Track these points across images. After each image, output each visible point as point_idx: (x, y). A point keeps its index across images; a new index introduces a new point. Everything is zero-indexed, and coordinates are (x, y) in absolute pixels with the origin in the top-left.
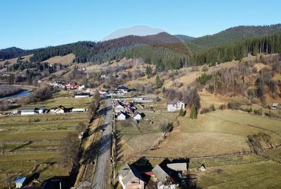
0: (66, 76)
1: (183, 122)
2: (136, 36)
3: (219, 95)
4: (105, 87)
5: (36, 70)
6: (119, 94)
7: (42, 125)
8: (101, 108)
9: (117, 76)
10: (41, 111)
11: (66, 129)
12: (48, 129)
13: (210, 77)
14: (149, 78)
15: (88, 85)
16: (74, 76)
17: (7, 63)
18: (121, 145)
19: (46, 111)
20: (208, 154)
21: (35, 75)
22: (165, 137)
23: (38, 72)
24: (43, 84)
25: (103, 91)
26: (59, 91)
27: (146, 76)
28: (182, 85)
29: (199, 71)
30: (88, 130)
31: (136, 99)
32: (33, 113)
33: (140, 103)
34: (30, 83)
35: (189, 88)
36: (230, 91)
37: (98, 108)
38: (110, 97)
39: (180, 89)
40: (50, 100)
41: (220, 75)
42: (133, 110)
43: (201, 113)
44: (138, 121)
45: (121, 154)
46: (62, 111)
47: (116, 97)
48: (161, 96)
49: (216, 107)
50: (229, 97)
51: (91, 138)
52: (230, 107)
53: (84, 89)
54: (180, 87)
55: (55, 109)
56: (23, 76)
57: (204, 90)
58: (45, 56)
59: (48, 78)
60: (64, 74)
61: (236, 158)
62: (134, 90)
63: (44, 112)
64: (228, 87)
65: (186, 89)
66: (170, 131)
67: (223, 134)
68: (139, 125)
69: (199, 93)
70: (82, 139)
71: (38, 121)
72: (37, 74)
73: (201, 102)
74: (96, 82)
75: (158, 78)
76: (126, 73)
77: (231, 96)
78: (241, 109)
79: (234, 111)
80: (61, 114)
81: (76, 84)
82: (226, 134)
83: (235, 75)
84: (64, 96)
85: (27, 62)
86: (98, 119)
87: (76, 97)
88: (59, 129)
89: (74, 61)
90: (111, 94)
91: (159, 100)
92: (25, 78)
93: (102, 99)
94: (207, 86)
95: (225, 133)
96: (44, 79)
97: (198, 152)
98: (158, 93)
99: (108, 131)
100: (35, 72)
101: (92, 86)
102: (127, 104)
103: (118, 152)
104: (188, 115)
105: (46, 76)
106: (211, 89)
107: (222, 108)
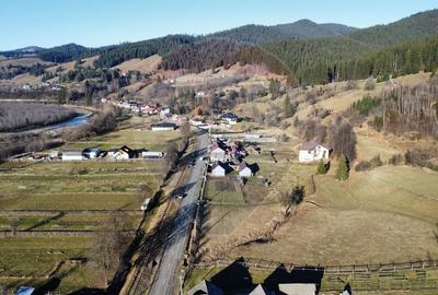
0: (144, 91)
1: (323, 186)
2: (259, 27)
3: (391, 135)
4: (200, 113)
5: (101, 82)
6: (222, 127)
7: (89, 179)
8: (189, 151)
9: (222, 95)
10: (92, 155)
11: (123, 190)
12: (97, 189)
13: (376, 102)
14: (273, 99)
15: (176, 108)
16: (156, 92)
17: (60, 70)
18: (208, 229)
19: (102, 153)
20: (361, 259)
21: (98, 89)
22: (288, 214)
23: (104, 84)
24: (107, 105)
25: (197, 120)
26: (130, 117)
27: (270, 96)
28: (327, 113)
29: (359, 89)
30: (159, 194)
31: (249, 137)
32: (80, 158)
33: (255, 144)
34: (89, 103)
35: (339, 119)
36: (412, 128)
37: (184, 152)
38: (207, 131)
39: (324, 122)
40: (112, 134)
41: (396, 99)
42: (240, 158)
43: (358, 169)
44: (245, 180)
45: (204, 248)
46: (125, 156)
47: (217, 132)
48: (290, 132)
49: (382, 160)
50: (408, 140)
51: (161, 209)
52: (409, 159)
53: (168, 116)
54: (324, 117)
55: (116, 151)
56: (80, 91)
57: (365, 124)
58: (117, 58)
59: (116, 95)
60: (141, 88)
61: (412, 274)
62: (248, 119)
63: (98, 155)
64: (408, 120)
65: (334, 123)
66: (298, 202)
67: (391, 216)
68: (246, 188)
69: (356, 130)
70: (146, 211)
71: (85, 172)
72: (102, 89)
73: (357, 147)
74: (188, 104)
75: (288, 100)
76: (238, 90)
77: (413, 139)
78: (431, 167)
79: (417, 168)
80: (124, 161)
81: (158, 105)
82: (399, 218)
83: (422, 100)
84: (137, 126)
85: (89, 68)
86: (180, 173)
87: (154, 129)
88: (113, 189)
89: (159, 68)
90: (209, 127)
91: (286, 139)
92: (83, 95)
93: (195, 133)
94: (371, 118)
95: (396, 214)
96: (111, 96)
97: (343, 255)
98: (287, 126)
99: (192, 197)
100: (98, 85)
101: (182, 111)
102: (232, 144)
103: (201, 242)
104: (332, 171)
105: (113, 91)
106: (378, 124)
107: (394, 161)
